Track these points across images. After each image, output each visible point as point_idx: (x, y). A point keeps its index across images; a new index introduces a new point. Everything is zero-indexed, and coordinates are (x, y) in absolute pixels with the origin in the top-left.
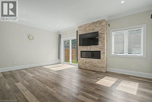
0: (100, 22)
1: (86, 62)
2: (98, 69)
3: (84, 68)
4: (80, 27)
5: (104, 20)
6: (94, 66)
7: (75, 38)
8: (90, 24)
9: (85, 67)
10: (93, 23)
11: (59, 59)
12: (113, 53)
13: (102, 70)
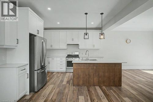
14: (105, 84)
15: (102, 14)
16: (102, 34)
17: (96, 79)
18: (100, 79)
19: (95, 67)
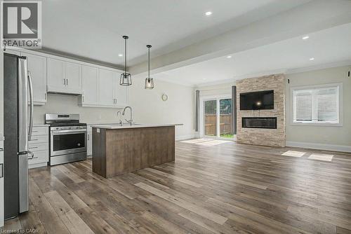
0: (276, 77)
1: (251, 134)
2: (273, 143)
3: (248, 142)
4: (241, 82)
5: (282, 75)
6: (266, 139)
7: (230, 96)
8: (260, 78)
9: (251, 141)
10: (264, 77)
11: (197, 130)
12: (295, 121)
13: (279, 144)
14: (157, 161)
15: (149, 46)
16: (149, 81)
17: (144, 157)
18: (150, 155)
19: (143, 136)
